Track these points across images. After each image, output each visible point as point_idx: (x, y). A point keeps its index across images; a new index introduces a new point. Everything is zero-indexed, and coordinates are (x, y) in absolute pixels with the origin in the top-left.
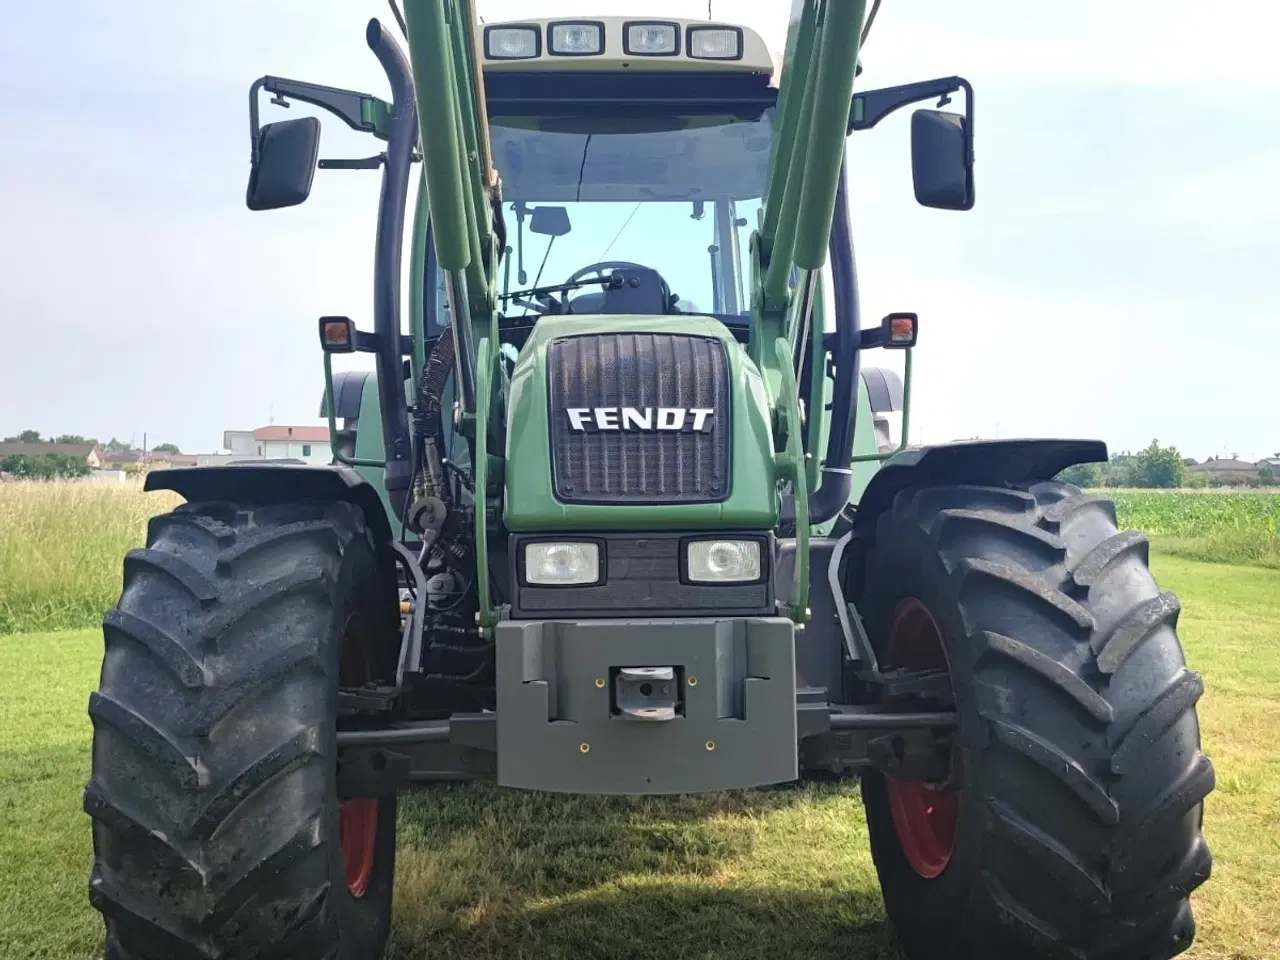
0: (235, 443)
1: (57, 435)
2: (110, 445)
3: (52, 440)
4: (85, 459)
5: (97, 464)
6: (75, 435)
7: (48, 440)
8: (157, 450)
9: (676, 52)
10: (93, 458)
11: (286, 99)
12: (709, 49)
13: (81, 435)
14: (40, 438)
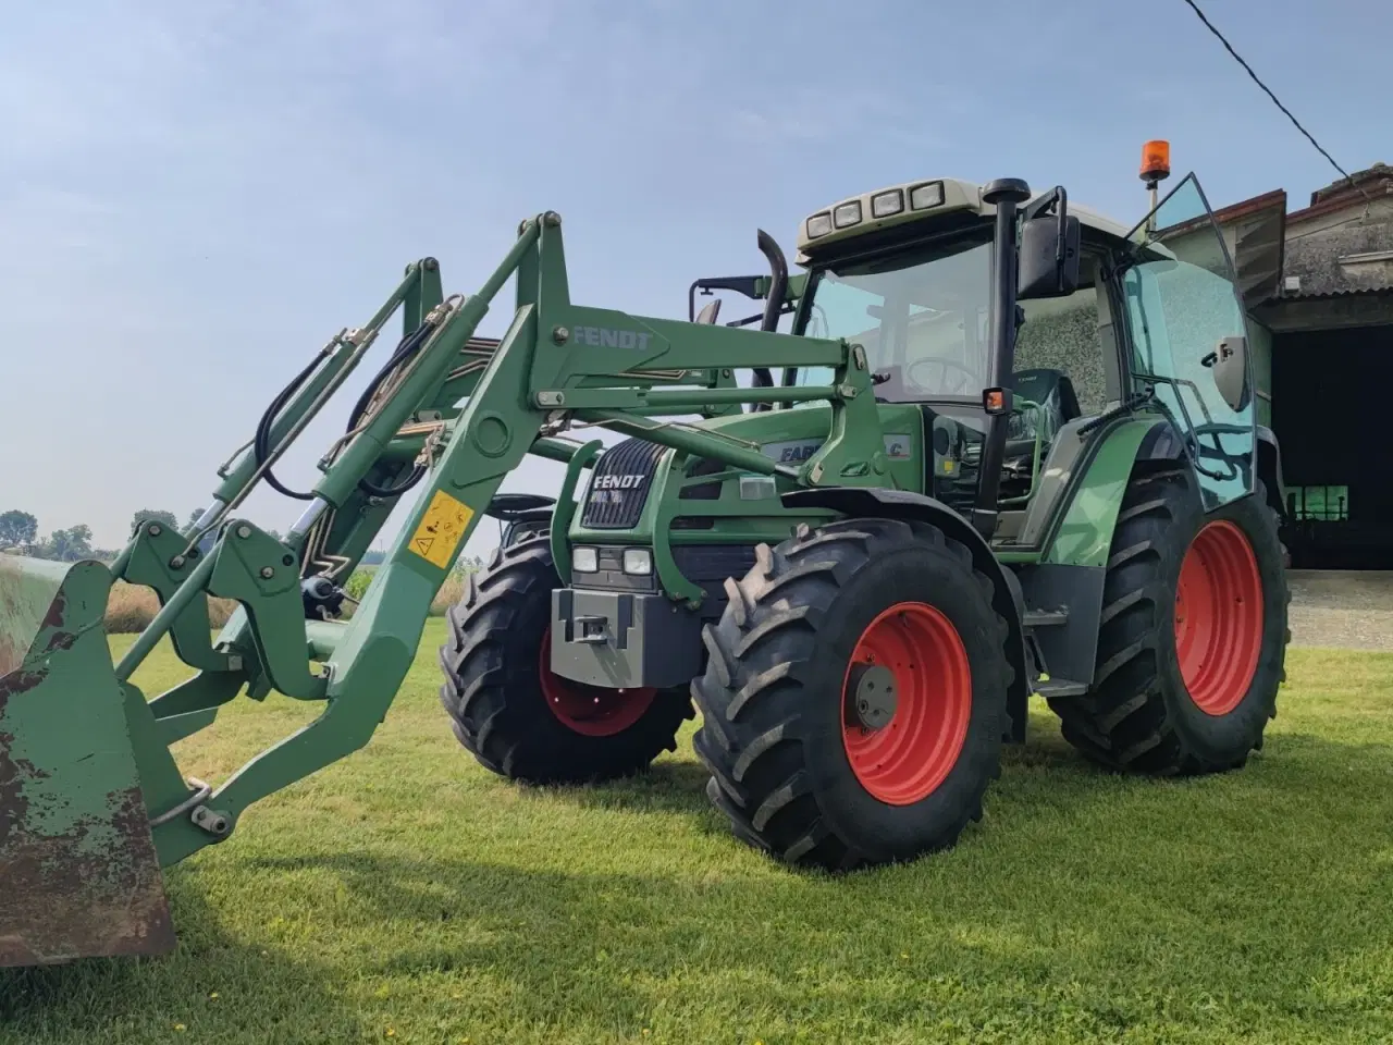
9: (902, 210)
11: (711, 290)
12: (926, 200)
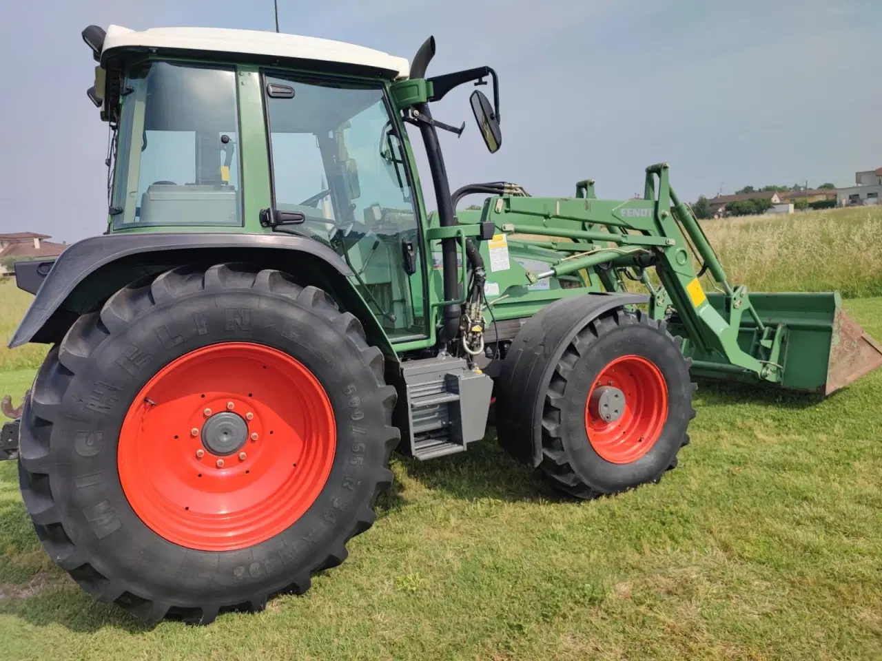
0: (863, 179)
1: (762, 187)
2: (794, 188)
3: (760, 190)
4: (770, 199)
5: (778, 201)
6: (772, 185)
7: (758, 190)
8: (821, 187)
10: (775, 199)
13: (776, 185)
14: (754, 189)
